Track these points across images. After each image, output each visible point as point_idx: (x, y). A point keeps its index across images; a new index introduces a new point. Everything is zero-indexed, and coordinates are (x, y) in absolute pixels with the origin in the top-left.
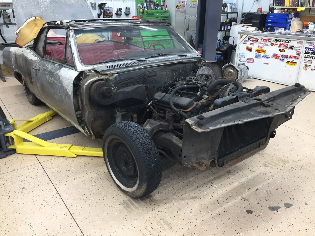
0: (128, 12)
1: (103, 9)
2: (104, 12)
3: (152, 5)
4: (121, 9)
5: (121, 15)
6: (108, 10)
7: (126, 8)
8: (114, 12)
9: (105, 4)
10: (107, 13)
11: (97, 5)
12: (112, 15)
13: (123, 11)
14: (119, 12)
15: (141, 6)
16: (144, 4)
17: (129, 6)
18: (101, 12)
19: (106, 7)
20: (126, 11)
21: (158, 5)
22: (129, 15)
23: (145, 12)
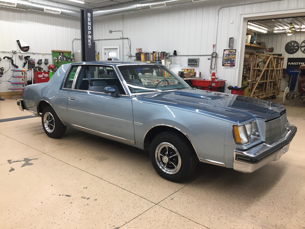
0: (47, 62)
1: (28, 60)
2: (28, 62)
3: (65, 58)
4: (41, 60)
5: (41, 64)
6: (32, 61)
7: (45, 59)
8: (36, 61)
9: (30, 56)
10: (31, 62)
11: (23, 57)
12: (35, 64)
13: (43, 61)
14: (40, 62)
15: (56, 59)
16: (58, 58)
17: (47, 58)
18: (26, 62)
19: (30, 59)
20: (45, 61)
21: (69, 58)
22: (47, 64)
23: (59, 62)
